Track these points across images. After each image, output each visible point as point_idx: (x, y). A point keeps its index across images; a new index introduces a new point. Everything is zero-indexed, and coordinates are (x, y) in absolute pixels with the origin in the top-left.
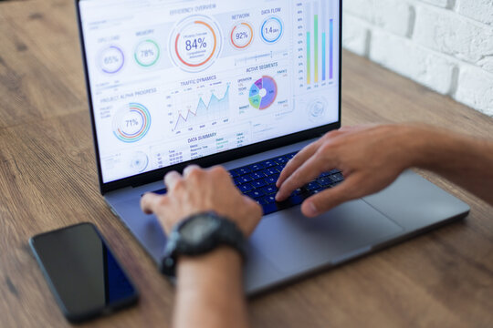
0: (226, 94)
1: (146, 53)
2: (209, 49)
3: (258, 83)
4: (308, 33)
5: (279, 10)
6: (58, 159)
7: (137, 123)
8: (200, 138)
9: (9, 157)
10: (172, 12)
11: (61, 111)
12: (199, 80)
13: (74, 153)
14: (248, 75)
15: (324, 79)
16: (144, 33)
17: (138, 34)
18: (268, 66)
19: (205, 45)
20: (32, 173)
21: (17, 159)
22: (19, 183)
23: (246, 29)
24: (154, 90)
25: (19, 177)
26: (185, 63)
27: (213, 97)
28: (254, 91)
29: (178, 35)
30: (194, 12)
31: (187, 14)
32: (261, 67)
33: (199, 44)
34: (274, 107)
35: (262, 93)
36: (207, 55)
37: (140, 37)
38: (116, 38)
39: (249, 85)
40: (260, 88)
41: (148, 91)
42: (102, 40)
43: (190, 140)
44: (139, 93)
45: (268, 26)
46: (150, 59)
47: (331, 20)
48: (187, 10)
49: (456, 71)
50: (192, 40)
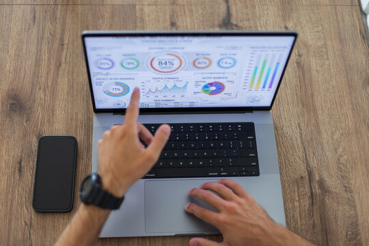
0: (185, 86)
1: (129, 64)
2: (176, 66)
3: (211, 84)
4: (256, 68)
5: (235, 54)
7: (120, 90)
8: (163, 101)
9: (66, 41)
10: (151, 48)
12: (166, 78)
14: (204, 80)
15: (264, 87)
16: (129, 55)
17: (124, 55)
18: (220, 78)
19: (173, 64)
20: (71, 65)
21: (69, 45)
23: (205, 61)
24: (133, 79)
25: (63, 66)
26: (156, 70)
27: (175, 86)
28: (206, 87)
29: (154, 58)
30: (167, 50)
31: (161, 50)
32: (214, 78)
33: (168, 64)
35: (213, 88)
36: (173, 69)
37: (125, 57)
38: (109, 55)
39: (203, 84)
40: (212, 86)
41: (129, 79)
42: (98, 55)
43: (156, 101)
44: (122, 79)
45: (223, 61)
46: (131, 66)
47: (278, 64)
48: (162, 48)
50: (164, 62)
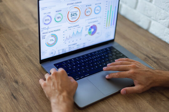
0: (82, 31)
1: (58, 18)
2: (78, 16)
3: (92, 27)
4: (108, 11)
5: (100, 3)
6: (21, 48)
7: (53, 41)
8: (72, 45)
9: (4, 46)
10: (68, 4)
11: (19, 29)
12: (74, 26)
13: (26, 46)
14: (89, 25)
15: (111, 25)
16: (58, 11)
17: (56, 12)
18: (95, 22)
19: (77, 15)
20: (13, 53)
21: (7, 47)
22: (9, 57)
23: (90, 10)
24: (60, 30)
25: (9, 54)
26: (70, 21)
27: (77, 32)
28: (90, 30)
29: (69, 12)
30: (75, 4)
31: (72, 5)
32: (93, 22)
33: (75, 15)
34: (96, 35)
35: (92, 30)
36: (77, 18)
38: (50, 13)
39: (89, 28)
40: (92, 28)
41: (58, 30)
42: (45, 13)
43: (69, 46)
44: (55, 31)
45: (96, 9)
46: (59, 19)
48: (72, 4)
49: (150, 22)
50: (73, 13)
